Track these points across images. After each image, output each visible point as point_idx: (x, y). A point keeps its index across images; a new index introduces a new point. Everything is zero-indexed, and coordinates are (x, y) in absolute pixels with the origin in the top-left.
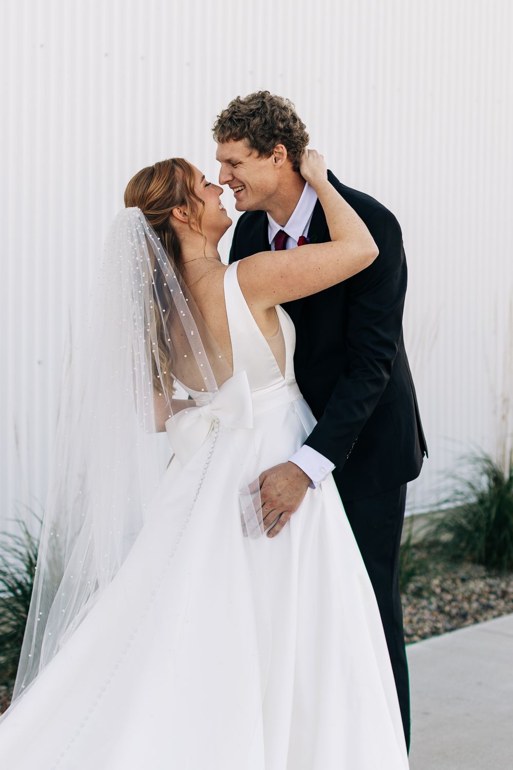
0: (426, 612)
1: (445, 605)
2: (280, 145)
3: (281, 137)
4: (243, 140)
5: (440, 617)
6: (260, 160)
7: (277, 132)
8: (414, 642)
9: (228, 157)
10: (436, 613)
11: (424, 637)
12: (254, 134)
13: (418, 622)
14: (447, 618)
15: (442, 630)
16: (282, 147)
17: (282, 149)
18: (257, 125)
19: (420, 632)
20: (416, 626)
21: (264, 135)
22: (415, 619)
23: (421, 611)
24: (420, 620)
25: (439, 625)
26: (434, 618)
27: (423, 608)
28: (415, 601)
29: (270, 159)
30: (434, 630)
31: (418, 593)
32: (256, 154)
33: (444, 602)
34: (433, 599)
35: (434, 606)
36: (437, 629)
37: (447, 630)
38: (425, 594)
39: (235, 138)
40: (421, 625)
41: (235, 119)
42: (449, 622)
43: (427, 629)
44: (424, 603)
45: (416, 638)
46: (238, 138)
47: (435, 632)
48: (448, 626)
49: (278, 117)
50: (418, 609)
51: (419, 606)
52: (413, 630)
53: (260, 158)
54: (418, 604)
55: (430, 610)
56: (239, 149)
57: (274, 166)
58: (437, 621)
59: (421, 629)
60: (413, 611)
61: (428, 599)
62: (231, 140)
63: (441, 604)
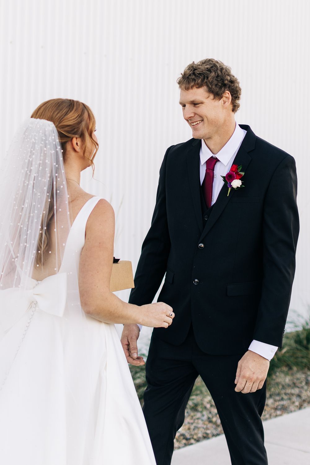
0: (200, 421)
1: (213, 417)
2: (227, 92)
3: (228, 86)
4: (203, 88)
5: (210, 425)
6: (215, 101)
7: (226, 82)
8: (192, 444)
9: (192, 99)
10: (207, 423)
11: (198, 440)
12: (211, 83)
13: (194, 429)
14: (214, 426)
15: (210, 435)
16: (228, 93)
17: (228, 94)
18: (213, 77)
19: (195, 437)
20: (193, 433)
21: (217, 84)
22: (192, 427)
23: (196, 421)
24: (196, 428)
25: (208, 432)
26: (205, 426)
27: (198, 419)
28: (192, 414)
29: (221, 101)
30: (205, 435)
31: (195, 408)
32: (212, 96)
33: (212, 415)
34: (205, 413)
35: (205, 418)
36: (207, 434)
37: (214, 435)
38: (199, 408)
39: (197, 86)
40: (196, 431)
41: (198, 74)
42: (216, 429)
43: (200, 435)
44: (199, 415)
45: (192, 441)
46: (200, 86)
47: (206, 437)
48: (215, 432)
49: (225, 73)
50: (195, 420)
51: (194, 418)
52: (191, 435)
53: (215, 100)
54: (195, 415)
55: (202, 420)
56: (200, 94)
57: (223, 106)
58: (207, 429)
59: (196, 434)
60: (192, 421)
61: (201, 412)
62: (195, 88)
63: (210, 416)
